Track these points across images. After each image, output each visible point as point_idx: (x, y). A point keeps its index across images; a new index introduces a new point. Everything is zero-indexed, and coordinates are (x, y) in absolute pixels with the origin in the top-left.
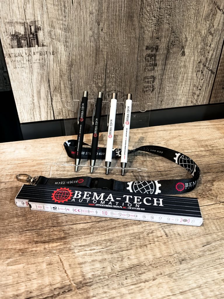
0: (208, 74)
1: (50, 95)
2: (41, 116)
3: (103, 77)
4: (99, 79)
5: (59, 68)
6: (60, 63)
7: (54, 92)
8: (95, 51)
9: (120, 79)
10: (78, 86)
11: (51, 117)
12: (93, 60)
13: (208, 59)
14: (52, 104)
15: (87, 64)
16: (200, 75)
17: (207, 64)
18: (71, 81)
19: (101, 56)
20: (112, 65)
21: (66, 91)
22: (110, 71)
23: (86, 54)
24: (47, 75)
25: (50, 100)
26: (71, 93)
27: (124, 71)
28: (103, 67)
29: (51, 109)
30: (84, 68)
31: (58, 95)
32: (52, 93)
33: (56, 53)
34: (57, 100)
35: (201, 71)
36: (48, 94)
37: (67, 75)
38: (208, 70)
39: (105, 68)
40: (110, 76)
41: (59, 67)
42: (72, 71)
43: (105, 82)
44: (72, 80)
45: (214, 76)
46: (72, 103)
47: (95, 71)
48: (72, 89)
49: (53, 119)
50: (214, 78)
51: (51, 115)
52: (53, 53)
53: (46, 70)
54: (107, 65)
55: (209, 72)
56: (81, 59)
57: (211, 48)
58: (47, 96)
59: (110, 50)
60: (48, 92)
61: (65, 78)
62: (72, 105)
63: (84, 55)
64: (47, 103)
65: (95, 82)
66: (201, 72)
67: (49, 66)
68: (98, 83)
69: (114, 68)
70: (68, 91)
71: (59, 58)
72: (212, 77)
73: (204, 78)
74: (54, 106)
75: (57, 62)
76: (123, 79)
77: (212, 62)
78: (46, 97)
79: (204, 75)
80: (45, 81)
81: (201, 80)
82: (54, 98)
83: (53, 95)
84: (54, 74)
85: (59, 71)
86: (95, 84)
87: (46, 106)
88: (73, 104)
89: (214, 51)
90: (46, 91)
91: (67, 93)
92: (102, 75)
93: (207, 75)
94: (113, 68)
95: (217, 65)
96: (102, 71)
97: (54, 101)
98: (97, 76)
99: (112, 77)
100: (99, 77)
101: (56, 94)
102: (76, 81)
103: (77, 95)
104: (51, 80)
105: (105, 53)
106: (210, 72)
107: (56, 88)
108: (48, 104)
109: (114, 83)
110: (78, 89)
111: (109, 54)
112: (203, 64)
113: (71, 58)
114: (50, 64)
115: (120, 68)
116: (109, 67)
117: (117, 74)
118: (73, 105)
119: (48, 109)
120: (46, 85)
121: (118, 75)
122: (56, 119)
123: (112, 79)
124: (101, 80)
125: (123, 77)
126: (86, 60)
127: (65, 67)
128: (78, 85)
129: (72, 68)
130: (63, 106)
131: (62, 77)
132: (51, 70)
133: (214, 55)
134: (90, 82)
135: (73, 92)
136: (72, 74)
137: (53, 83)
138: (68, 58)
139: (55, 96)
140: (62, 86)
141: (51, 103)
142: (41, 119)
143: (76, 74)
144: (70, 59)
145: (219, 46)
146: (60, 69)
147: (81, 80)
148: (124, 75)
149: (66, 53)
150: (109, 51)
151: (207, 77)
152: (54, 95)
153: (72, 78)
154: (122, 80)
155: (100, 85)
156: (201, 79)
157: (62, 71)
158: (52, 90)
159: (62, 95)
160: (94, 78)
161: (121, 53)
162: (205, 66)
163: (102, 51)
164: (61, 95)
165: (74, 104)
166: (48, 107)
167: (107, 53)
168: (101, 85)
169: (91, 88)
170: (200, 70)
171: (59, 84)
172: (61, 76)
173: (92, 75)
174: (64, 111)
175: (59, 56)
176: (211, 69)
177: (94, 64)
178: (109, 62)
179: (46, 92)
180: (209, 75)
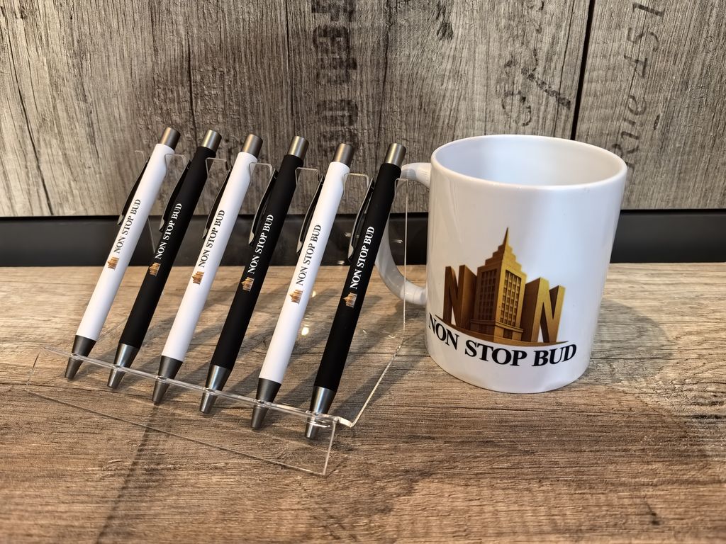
0: (547, 105)
1: (29, 142)
2: (13, 201)
3: (184, 93)
4: (172, 101)
5: (45, 61)
6: (48, 46)
7: (41, 131)
8: (147, 13)
9: (238, 104)
10: (109, 119)
11: (41, 207)
12: (144, 40)
13: (542, 55)
14: (39, 167)
15: (129, 53)
16: (516, 109)
17: (540, 69)
18: (85, 101)
19: (167, 27)
20: (206, 58)
21: (75, 131)
22: (202, 78)
23: (120, 20)
24: (15, 80)
25: (31, 156)
26: (92, 137)
27: (249, 79)
28: (179, 65)
29: (37, 183)
30: (119, 63)
31: (54, 142)
32: (35, 135)
33: (32, 13)
34: (51, 158)
35: (520, 93)
36: (23, 138)
37: (71, 83)
38: (545, 94)
39: (185, 65)
40: (206, 92)
41: (46, 55)
42: (84, 69)
43: (192, 109)
44: (90, 100)
45: (572, 114)
46: (97, 169)
47: (156, 76)
48: (91, 125)
49: (47, 213)
50: (571, 120)
51: (40, 200)
52: (22, 12)
53: (8, 64)
54: (192, 56)
55: (547, 98)
56: (107, 35)
57: (548, 16)
58: (22, 144)
59: (194, 9)
60: (22, 131)
61: (69, 90)
62: (98, 176)
63: (115, 21)
64: (24, 163)
65: (161, 109)
66: (517, 97)
67: (18, 52)
68: (168, 114)
69: (214, 69)
70: (82, 131)
71: (42, 27)
72: (563, 118)
73: (534, 118)
74: (46, 174)
75: (38, 41)
76: (248, 106)
77: (557, 63)
78: (18, 145)
79: (530, 107)
80: (10, 96)
81: (524, 125)
82: (43, 150)
83: (39, 141)
84: (34, 79)
85: (46, 68)
86: (161, 114)
87: (23, 174)
88: (100, 173)
89: (559, 27)
90: (17, 127)
91: (80, 139)
92: (180, 89)
93: (542, 108)
94: (210, 68)
95: (577, 78)
96: (179, 76)
97: (43, 159)
98: (164, 89)
99: (210, 96)
100: (170, 95)
101: (47, 138)
102: (102, 104)
103: (110, 146)
104: (28, 93)
105: (181, 19)
106: (552, 100)
107: (44, 120)
108: (26, 168)
109: (220, 116)
110: (111, 126)
111: (194, 21)
112: (524, 71)
113: (76, 29)
114: (17, 46)
115: (234, 69)
116: (197, 64)
117: (226, 89)
118: (103, 175)
119: (31, 182)
120: (16, 109)
121: (230, 90)
122: (56, 214)
123: (214, 103)
124: (179, 103)
125: (248, 98)
126: (124, 39)
127: (63, 58)
128: (108, 115)
129: (84, 62)
130: (71, 178)
131: (57, 87)
132: (24, 64)
133: (562, 41)
134: (145, 108)
135: (96, 136)
136: (86, 80)
137: (34, 106)
138: (68, 31)
139: (46, 145)
140: (62, 114)
141: (35, 165)
142: (13, 211)
143: (98, 79)
144: (76, 34)
145: (576, 10)
146: (48, 62)
147: (114, 101)
148: (251, 93)
149: (61, 14)
150: (191, 12)
151: (545, 118)
152: (42, 143)
153: (87, 94)
154: (245, 108)
155: (176, 118)
156: (521, 122)
157: (57, 71)
158: (34, 126)
159: (66, 144)
160: (154, 95)
161: (230, 22)
162: (532, 76)
163: (169, 12)
164: (63, 143)
165: (106, 174)
166: (28, 177)
167: (187, 19)
168: (178, 121)
169: (150, 127)
170: (516, 92)
171: (52, 110)
172: (55, 85)
173: (147, 86)
174: (76, 192)
175: (41, 24)
176: (555, 87)
177: (150, 51)
178: (196, 48)
179: (18, 131)
180: (551, 109)
